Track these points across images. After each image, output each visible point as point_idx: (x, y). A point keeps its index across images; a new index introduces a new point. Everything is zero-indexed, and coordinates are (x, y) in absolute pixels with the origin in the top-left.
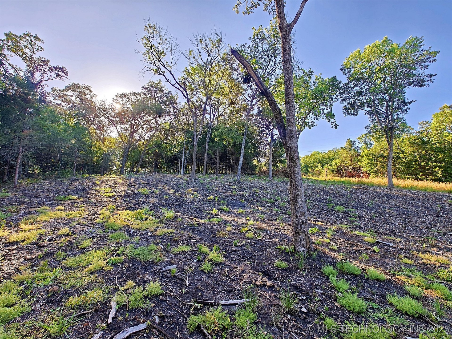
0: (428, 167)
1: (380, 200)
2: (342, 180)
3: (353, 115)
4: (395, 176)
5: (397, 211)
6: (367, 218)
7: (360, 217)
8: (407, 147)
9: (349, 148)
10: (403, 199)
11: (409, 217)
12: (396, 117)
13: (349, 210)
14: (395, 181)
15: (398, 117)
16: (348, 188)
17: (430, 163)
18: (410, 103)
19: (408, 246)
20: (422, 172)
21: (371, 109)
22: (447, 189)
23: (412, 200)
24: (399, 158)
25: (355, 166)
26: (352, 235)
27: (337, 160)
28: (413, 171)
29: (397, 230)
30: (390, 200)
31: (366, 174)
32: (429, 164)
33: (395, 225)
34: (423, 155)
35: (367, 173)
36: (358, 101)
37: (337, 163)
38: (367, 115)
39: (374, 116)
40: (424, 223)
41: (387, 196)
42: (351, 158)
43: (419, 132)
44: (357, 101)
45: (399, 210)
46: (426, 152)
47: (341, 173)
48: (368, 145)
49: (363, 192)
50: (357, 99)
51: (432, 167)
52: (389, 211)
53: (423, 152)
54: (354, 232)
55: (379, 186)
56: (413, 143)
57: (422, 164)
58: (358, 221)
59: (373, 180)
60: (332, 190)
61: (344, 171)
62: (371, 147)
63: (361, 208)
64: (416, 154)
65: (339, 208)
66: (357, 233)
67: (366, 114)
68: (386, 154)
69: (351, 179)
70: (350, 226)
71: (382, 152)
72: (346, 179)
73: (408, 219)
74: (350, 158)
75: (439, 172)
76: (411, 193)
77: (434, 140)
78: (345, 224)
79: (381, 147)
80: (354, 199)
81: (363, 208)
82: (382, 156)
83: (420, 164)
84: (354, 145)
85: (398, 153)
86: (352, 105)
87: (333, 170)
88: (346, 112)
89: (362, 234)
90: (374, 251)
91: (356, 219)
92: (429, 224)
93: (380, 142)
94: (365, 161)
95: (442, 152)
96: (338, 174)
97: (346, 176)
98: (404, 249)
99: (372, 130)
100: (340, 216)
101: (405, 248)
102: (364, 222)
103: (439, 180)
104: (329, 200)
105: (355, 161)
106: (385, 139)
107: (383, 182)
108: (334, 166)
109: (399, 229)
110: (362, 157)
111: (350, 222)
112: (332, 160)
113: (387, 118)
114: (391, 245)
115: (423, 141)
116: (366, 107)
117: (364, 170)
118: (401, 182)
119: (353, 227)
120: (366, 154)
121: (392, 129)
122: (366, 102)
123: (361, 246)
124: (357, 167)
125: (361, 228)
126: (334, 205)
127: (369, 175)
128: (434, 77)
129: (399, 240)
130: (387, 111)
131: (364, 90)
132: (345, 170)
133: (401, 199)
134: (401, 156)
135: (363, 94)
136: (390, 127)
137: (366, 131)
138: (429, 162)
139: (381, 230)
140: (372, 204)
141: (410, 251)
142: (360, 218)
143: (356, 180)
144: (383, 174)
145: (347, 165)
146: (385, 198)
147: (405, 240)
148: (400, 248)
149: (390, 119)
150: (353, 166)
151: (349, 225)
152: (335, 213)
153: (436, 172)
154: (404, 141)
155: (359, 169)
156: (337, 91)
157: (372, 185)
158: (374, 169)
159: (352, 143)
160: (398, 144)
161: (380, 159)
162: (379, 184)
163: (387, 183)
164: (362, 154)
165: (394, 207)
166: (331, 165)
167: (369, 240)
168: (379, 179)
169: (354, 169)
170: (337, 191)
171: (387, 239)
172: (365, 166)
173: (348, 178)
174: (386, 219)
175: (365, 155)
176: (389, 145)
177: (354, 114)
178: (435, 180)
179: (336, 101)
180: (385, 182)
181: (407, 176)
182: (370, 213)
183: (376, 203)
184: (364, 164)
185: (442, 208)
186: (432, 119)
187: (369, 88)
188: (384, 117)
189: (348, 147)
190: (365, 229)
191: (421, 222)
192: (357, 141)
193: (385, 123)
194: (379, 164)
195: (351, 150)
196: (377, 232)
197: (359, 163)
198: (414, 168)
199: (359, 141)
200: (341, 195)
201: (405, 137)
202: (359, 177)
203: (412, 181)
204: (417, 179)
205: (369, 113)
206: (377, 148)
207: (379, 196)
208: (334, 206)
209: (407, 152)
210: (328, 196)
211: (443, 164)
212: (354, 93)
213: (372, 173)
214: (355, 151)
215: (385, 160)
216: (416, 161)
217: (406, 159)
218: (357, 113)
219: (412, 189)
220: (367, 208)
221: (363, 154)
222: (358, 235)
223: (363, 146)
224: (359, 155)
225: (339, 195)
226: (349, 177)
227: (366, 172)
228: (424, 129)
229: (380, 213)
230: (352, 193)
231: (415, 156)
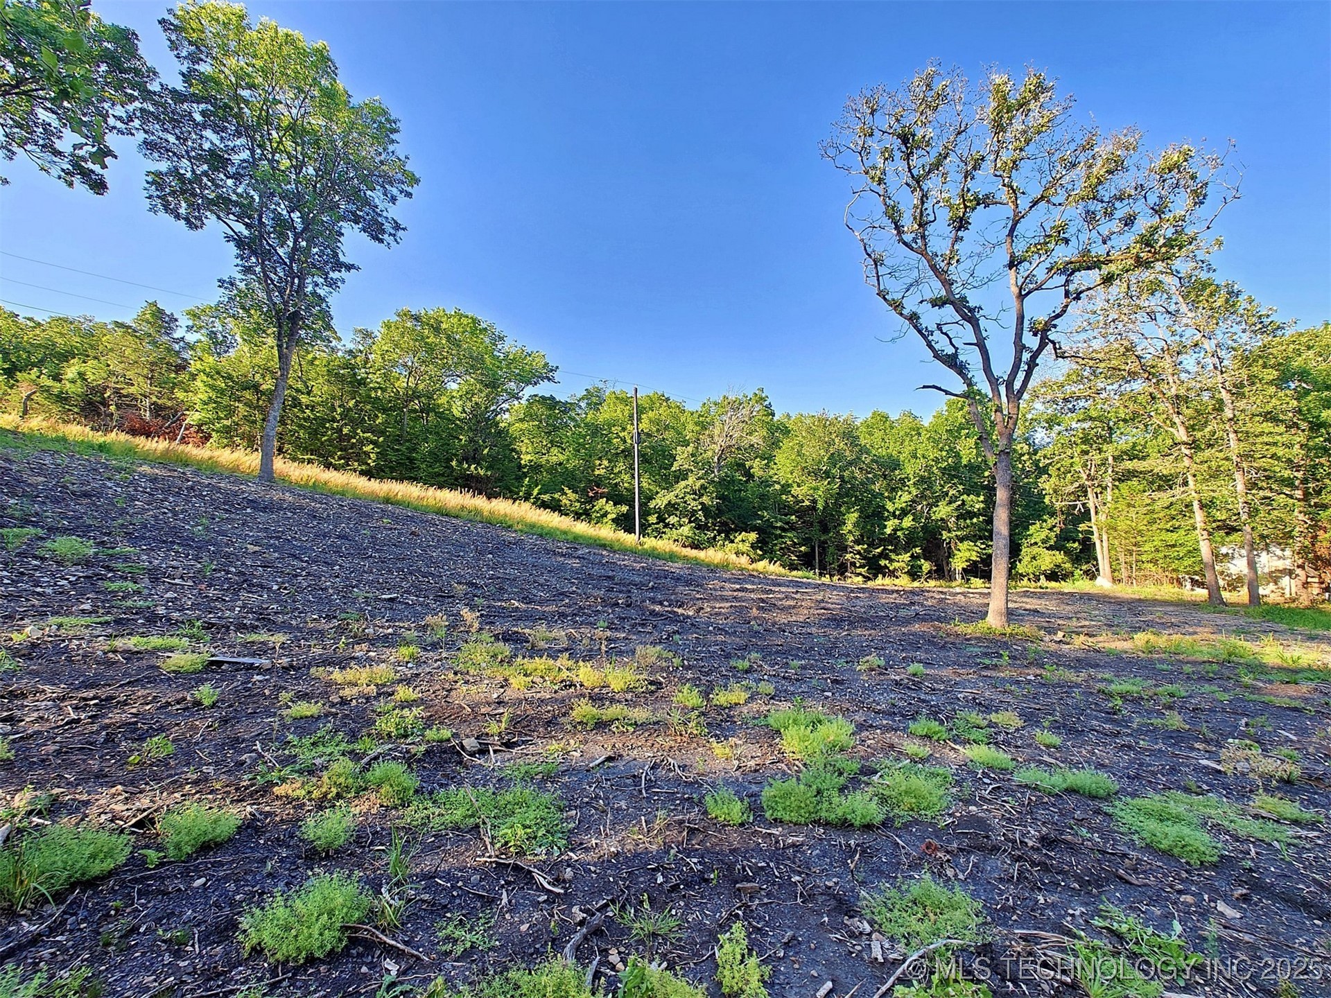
0: (354, 441)
1: (233, 516)
2: (99, 438)
3: (183, 222)
4: (280, 450)
5: (276, 549)
6: (182, 578)
7: (155, 576)
8: (321, 380)
9: (150, 335)
10: (295, 514)
11: (304, 565)
12: (309, 289)
13: (110, 552)
14: (280, 465)
15: (315, 292)
16: (119, 470)
17: (359, 431)
18: (349, 267)
19: (304, 653)
20: (341, 450)
21: (246, 233)
22: (382, 494)
23: (315, 517)
24: (296, 403)
25: (160, 402)
26: (111, 655)
27: (91, 363)
28: (322, 443)
29: (275, 606)
30: (262, 517)
31: (197, 432)
32: (357, 434)
33: (270, 589)
34: (350, 409)
35: (200, 430)
36: (209, 184)
37: (90, 377)
38: (232, 244)
39: (253, 259)
40: (337, 577)
41: (253, 503)
42: (152, 371)
43: (351, 352)
44: (205, 179)
45: (283, 546)
46: (356, 405)
47: (99, 415)
48: (219, 344)
49: (180, 489)
50: (205, 173)
51: (362, 443)
52: (257, 548)
53: (351, 404)
54: (119, 643)
55: (233, 474)
56: (333, 375)
57: (345, 431)
58: (146, 592)
59: (217, 453)
60: (41, 470)
61: (113, 408)
62: (226, 352)
63: (164, 542)
64: (337, 403)
65: (64, 545)
66: (132, 642)
67: (229, 238)
68: (267, 385)
69: (141, 441)
70: (107, 618)
71: (258, 377)
72: (117, 438)
73: (303, 569)
74: (145, 371)
75: (372, 455)
76: (314, 500)
77: (375, 379)
78: (83, 611)
79: (257, 360)
80: (143, 511)
81: (173, 543)
82: (256, 387)
83: (340, 430)
84: (168, 331)
85: (298, 391)
86: (184, 183)
87: (62, 398)
88: (158, 197)
89: (155, 641)
90: (198, 703)
91: (135, 587)
92: (347, 578)
93: (256, 345)
94: (200, 392)
95: (384, 411)
96: (86, 417)
97: (121, 428)
98: (292, 666)
99: (240, 301)
100: (63, 578)
101: (295, 663)
102: (170, 595)
103: (368, 474)
104: (17, 514)
105: (165, 383)
106: (271, 341)
107: (247, 465)
108: (73, 382)
109: (278, 602)
110: (193, 377)
111: (107, 600)
112: (66, 356)
113: (287, 282)
114: (257, 662)
115: (355, 374)
116: (231, 217)
117: (193, 418)
118: (292, 469)
119: (118, 622)
120: (208, 370)
121: (295, 317)
122: (236, 204)
123: (145, 697)
124: (169, 404)
125: (152, 619)
126: (41, 532)
127: (207, 438)
128: (400, 233)
129: (279, 638)
130: (291, 263)
131: (236, 158)
132: (118, 407)
133: (289, 514)
134: (303, 400)
135: (231, 170)
136: (292, 309)
137: (219, 295)
138: (357, 429)
139: (228, 613)
140: (207, 529)
141: (309, 669)
142: (155, 580)
143: (158, 445)
144: (249, 440)
145: (132, 390)
146: (249, 510)
147: (296, 636)
148: (283, 668)
149: (295, 287)
150: (154, 399)
151: (101, 611)
152: (37, 568)
153: (367, 454)
154: (317, 362)
155: (176, 412)
156: (132, 99)
157: (213, 468)
158: (225, 422)
159: (162, 320)
160: (300, 365)
161: (248, 395)
162: (236, 469)
163: (258, 467)
164: (194, 366)
165: (271, 538)
166: (57, 378)
167: (182, 663)
168: (236, 455)
169: (157, 410)
170: (67, 477)
171: (244, 645)
172: (197, 407)
173: (129, 437)
174: (244, 574)
175: (204, 371)
176: (280, 358)
177: (187, 220)
178: (362, 473)
179: (123, 134)
180: (253, 464)
181: (309, 456)
182: (197, 558)
183: (218, 526)
184: (196, 399)
185: (372, 537)
186: (378, 330)
187: (254, 163)
188: (281, 274)
189: (146, 328)
190: (169, 620)
191: (331, 576)
192: (184, 321)
193: (282, 293)
194: (242, 409)
195: (154, 343)
196: (213, 625)
197: (180, 395)
198: (326, 438)
199: (190, 323)
200: (86, 495)
201: (319, 353)
202: (173, 439)
203: (318, 470)
204: (328, 466)
205: (239, 242)
206: (246, 361)
207: (231, 503)
208: (41, 539)
209: (319, 393)
210: (13, 495)
211: (381, 439)
212: (200, 145)
213: (217, 432)
214: (169, 350)
215: (261, 402)
216: (334, 420)
217: (312, 410)
218: (199, 223)
219: (316, 491)
220: (187, 542)
221: (199, 366)
222: (138, 652)
223: (199, 341)
224: (181, 368)
225: (73, 493)
226: (134, 432)
227: (200, 426)
228: (362, 348)
229: (227, 556)
230: (136, 490)
231: (333, 409)
